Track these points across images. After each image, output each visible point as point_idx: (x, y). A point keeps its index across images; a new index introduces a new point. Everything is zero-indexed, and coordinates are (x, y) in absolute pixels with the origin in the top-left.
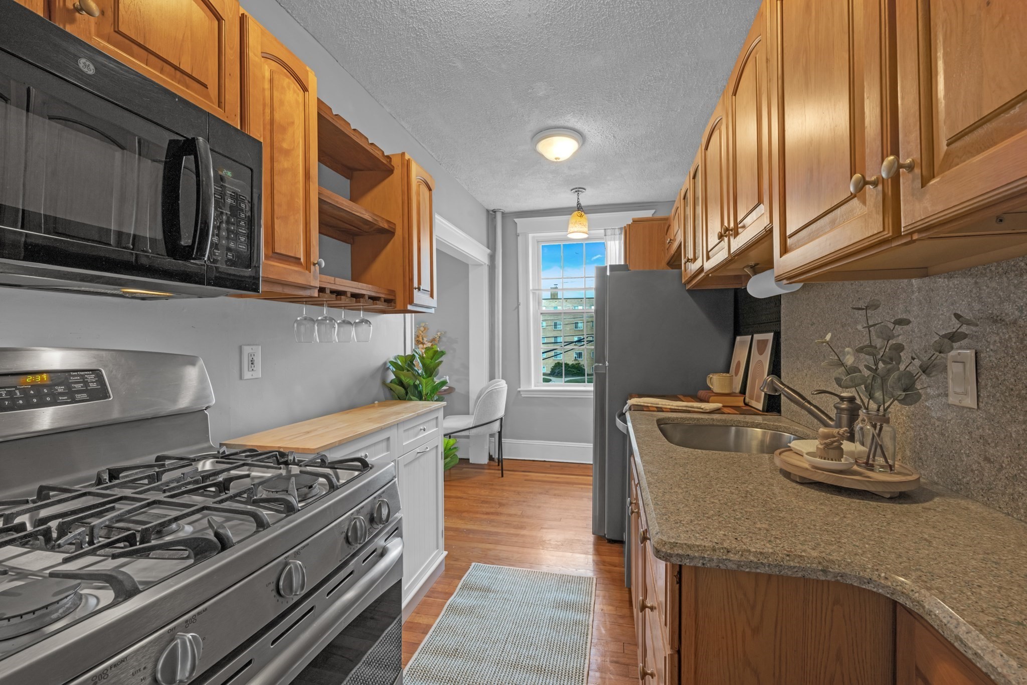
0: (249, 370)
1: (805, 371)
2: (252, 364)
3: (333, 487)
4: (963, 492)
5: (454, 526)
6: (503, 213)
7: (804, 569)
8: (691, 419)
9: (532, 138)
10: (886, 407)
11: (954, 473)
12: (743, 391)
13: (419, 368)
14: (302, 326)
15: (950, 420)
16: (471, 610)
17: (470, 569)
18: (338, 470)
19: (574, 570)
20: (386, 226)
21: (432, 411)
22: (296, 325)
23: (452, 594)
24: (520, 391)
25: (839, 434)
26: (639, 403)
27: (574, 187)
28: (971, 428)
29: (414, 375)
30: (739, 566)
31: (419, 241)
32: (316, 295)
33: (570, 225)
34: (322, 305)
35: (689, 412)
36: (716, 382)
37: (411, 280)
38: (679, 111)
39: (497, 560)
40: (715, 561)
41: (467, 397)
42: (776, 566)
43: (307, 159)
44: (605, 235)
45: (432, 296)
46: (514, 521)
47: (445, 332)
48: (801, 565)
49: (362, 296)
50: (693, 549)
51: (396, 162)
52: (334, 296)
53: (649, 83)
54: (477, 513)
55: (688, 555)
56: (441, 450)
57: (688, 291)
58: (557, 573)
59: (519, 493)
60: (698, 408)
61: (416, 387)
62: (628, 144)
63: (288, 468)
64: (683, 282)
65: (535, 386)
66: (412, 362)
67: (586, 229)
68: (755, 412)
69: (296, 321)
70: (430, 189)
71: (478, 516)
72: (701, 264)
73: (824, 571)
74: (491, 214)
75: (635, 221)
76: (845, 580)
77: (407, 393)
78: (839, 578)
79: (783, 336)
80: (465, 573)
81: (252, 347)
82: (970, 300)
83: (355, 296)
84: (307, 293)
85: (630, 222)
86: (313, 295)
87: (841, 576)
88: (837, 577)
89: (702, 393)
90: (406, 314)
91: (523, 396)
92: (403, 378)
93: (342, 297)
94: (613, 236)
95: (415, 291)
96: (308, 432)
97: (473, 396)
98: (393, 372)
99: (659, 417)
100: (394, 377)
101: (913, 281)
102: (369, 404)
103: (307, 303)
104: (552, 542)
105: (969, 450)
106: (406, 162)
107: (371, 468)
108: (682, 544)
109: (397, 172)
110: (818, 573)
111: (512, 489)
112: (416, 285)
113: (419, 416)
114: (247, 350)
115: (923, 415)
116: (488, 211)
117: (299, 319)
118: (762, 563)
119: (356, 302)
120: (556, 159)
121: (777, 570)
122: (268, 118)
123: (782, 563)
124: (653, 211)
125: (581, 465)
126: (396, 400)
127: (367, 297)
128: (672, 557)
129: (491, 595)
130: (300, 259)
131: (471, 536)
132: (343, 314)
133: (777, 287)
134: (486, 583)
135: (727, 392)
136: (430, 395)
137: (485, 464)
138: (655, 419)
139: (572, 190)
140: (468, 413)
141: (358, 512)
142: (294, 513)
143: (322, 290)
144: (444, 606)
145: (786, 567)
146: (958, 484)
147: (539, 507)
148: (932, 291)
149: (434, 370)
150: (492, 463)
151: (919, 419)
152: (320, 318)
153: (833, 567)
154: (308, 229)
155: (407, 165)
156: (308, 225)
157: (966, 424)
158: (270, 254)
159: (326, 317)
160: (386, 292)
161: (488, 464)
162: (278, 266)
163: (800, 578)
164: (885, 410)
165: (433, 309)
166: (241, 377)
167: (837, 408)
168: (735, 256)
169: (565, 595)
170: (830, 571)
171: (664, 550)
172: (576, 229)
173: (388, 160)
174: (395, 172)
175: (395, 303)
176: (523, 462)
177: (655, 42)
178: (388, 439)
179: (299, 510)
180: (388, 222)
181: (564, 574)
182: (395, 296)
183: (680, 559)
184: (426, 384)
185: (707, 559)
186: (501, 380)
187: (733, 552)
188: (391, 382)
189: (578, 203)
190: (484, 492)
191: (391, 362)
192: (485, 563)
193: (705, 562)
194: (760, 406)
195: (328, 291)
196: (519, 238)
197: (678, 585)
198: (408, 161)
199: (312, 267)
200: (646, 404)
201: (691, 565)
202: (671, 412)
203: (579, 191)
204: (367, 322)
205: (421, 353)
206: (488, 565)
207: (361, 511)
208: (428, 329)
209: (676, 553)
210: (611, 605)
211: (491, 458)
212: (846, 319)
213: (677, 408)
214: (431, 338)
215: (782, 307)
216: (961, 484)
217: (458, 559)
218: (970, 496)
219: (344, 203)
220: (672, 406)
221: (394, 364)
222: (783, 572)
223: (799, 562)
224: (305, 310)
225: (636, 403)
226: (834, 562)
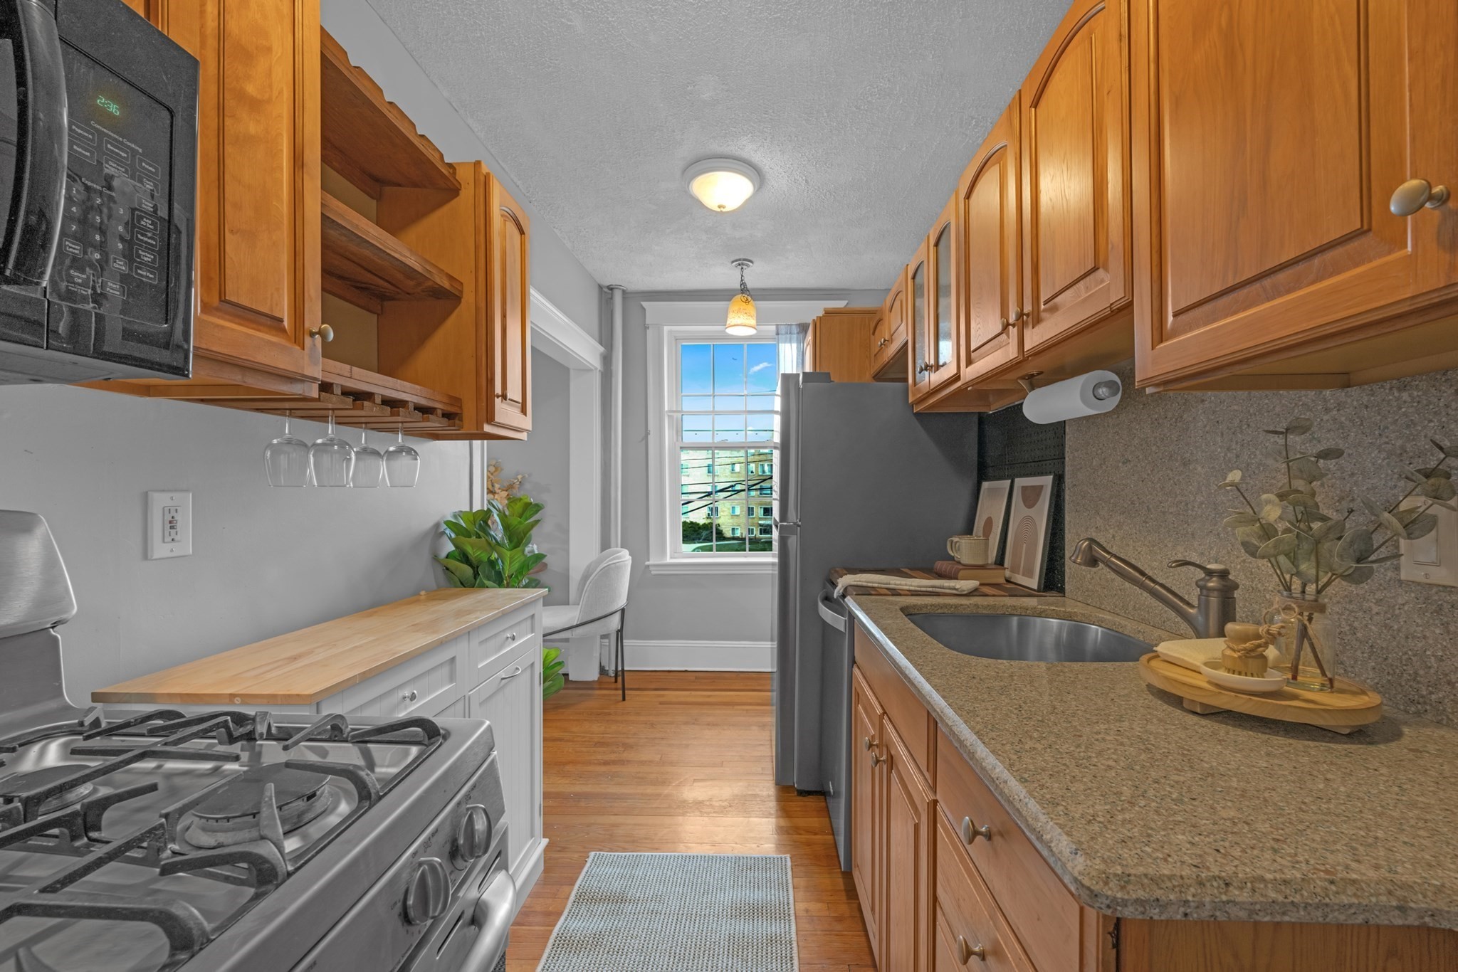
0: (164, 542)
1: (1111, 531)
2: (172, 528)
3: (366, 797)
4: (1429, 716)
5: (553, 790)
6: (624, 292)
7: (1366, 909)
8: (945, 606)
9: (684, 171)
10: (1320, 586)
11: (1411, 686)
12: (1000, 561)
13: (498, 532)
14: (282, 457)
15: (1404, 605)
16: (595, 942)
17: (588, 865)
18: (369, 745)
19: (754, 846)
20: (446, 284)
21: (525, 605)
22: (268, 454)
23: (560, 914)
24: (648, 566)
25: (1269, 634)
26: (859, 583)
27: (738, 258)
28: (1447, 617)
29: (489, 544)
30: (1252, 912)
31: (504, 317)
32: (315, 394)
33: (730, 315)
34: (324, 419)
35: (938, 594)
36: (964, 549)
37: (491, 381)
38: (904, 149)
39: (632, 843)
40: (1208, 906)
41: (566, 577)
42: (1317, 907)
43: (299, 125)
44: (778, 334)
45: (524, 411)
46: (652, 773)
47: (530, 475)
48: (1361, 900)
49: (403, 403)
50: (1163, 886)
51: (464, 176)
52: (350, 400)
53: (869, 99)
54: (589, 763)
55: (1158, 900)
56: (539, 669)
57: (918, 415)
58: (730, 855)
59: (652, 725)
60: (950, 589)
61: (492, 564)
62: (825, 196)
63: (253, 748)
64: (910, 401)
65: (671, 558)
66: (486, 523)
67: (753, 322)
68: (1027, 592)
69: (270, 445)
70: (522, 232)
71: (591, 768)
72: (955, 372)
73: (1402, 909)
74: (606, 293)
75: (829, 313)
76: (1438, 921)
77: (476, 575)
78: (1427, 919)
79: (1068, 480)
80: (580, 873)
81: (170, 494)
82: (1444, 419)
83: (393, 404)
84: (297, 389)
85: (821, 313)
86: (307, 394)
87: (1432, 915)
88: (1423, 918)
89: (940, 565)
90: (474, 442)
91: (653, 572)
92: (469, 550)
93: (366, 403)
94: (788, 336)
95: (498, 401)
96: (295, 658)
97: (575, 576)
98: (450, 538)
99: (905, 604)
100: (453, 548)
101: (1328, 393)
102: (411, 598)
103: (292, 412)
104: (714, 803)
105: (1443, 651)
106: (482, 179)
107: (445, 738)
108: (1139, 877)
109: (467, 193)
110: (1392, 913)
111: (642, 718)
112: (498, 390)
113: (505, 615)
114: (160, 501)
115: (1346, 596)
116: (600, 287)
117: (275, 441)
118: (1292, 902)
119: (392, 415)
120: (719, 207)
121: (1319, 913)
122: (211, 24)
123: (1327, 900)
124: (846, 302)
125: (742, 675)
126: (456, 587)
127: (411, 407)
128: (1126, 906)
129: (628, 908)
130: (281, 321)
131: (583, 804)
132: (363, 437)
133: (1084, 406)
134: (616, 886)
135: (980, 563)
136: (516, 577)
137: (593, 681)
138: (897, 607)
139: (733, 262)
140: (566, 602)
141: (426, 844)
142: (277, 886)
143: (325, 387)
144: (548, 939)
145: (1336, 907)
146: (1419, 703)
147: (687, 746)
148: (1367, 407)
149: (525, 535)
150: (605, 679)
151: (1338, 602)
152: (319, 441)
153: (1414, 898)
154: (299, 264)
155: (484, 184)
156: (299, 258)
157: (1436, 611)
158: (215, 301)
159: (332, 440)
160: (445, 400)
161: (599, 682)
162: (233, 330)
163: (1360, 925)
164: (1319, 592)
165: (525, 434)
166: (145, 555)
167: (1202, 588)
168: (1028, 357)
169: (748, 891)
170: (1412, 908)
171: (1109, 893)
172: (739, 322)
173: (451, 171)
174: (462, 193)
175: (461, 420)
176: (653, 674)
177: (889, 31)
178: (453, 659)
179: (289, 875)
180: (451, 278)
181: (740, 855)
182: (461, 407)
183: (1141, 909)
184: (511, 558)
185: (1192, 904)
186: (619, 549)
187: (1235, 884)
188: (447, 557)
189: (742, 283)
190: (597, 728)
191: (448, 523)
192: (611, 850)
193: (1188, 911)
194: (1033, 583)
195: (337, 391)
196: (649, 332)
197: (1115, 951)
198: (487, 177)
199: (308, 340)
200: (870, 585)
201: (1163, 918)
202: (912, 595)
203: (743, 264)
204: (412, 453)
205: (501, 507)
206: (617, 854)
207: (433, 840)
208: (502, 470)
209: (1134, 896)
210: (819, 901)
211: (603, 671)
212: (1192, 454)
213: (919, 589)
214: (506, 484)
215: (1067, 437)
216: (1425, 703)
217: (564, 848)
218: (1444, 722)
219: (371, 230)
220: (911, 586)
221: (453, 526)
222: (1331, 916)
223: (1355, 895)
224: (288, 426)
225: (855, 583)
226: (1412, 887)
